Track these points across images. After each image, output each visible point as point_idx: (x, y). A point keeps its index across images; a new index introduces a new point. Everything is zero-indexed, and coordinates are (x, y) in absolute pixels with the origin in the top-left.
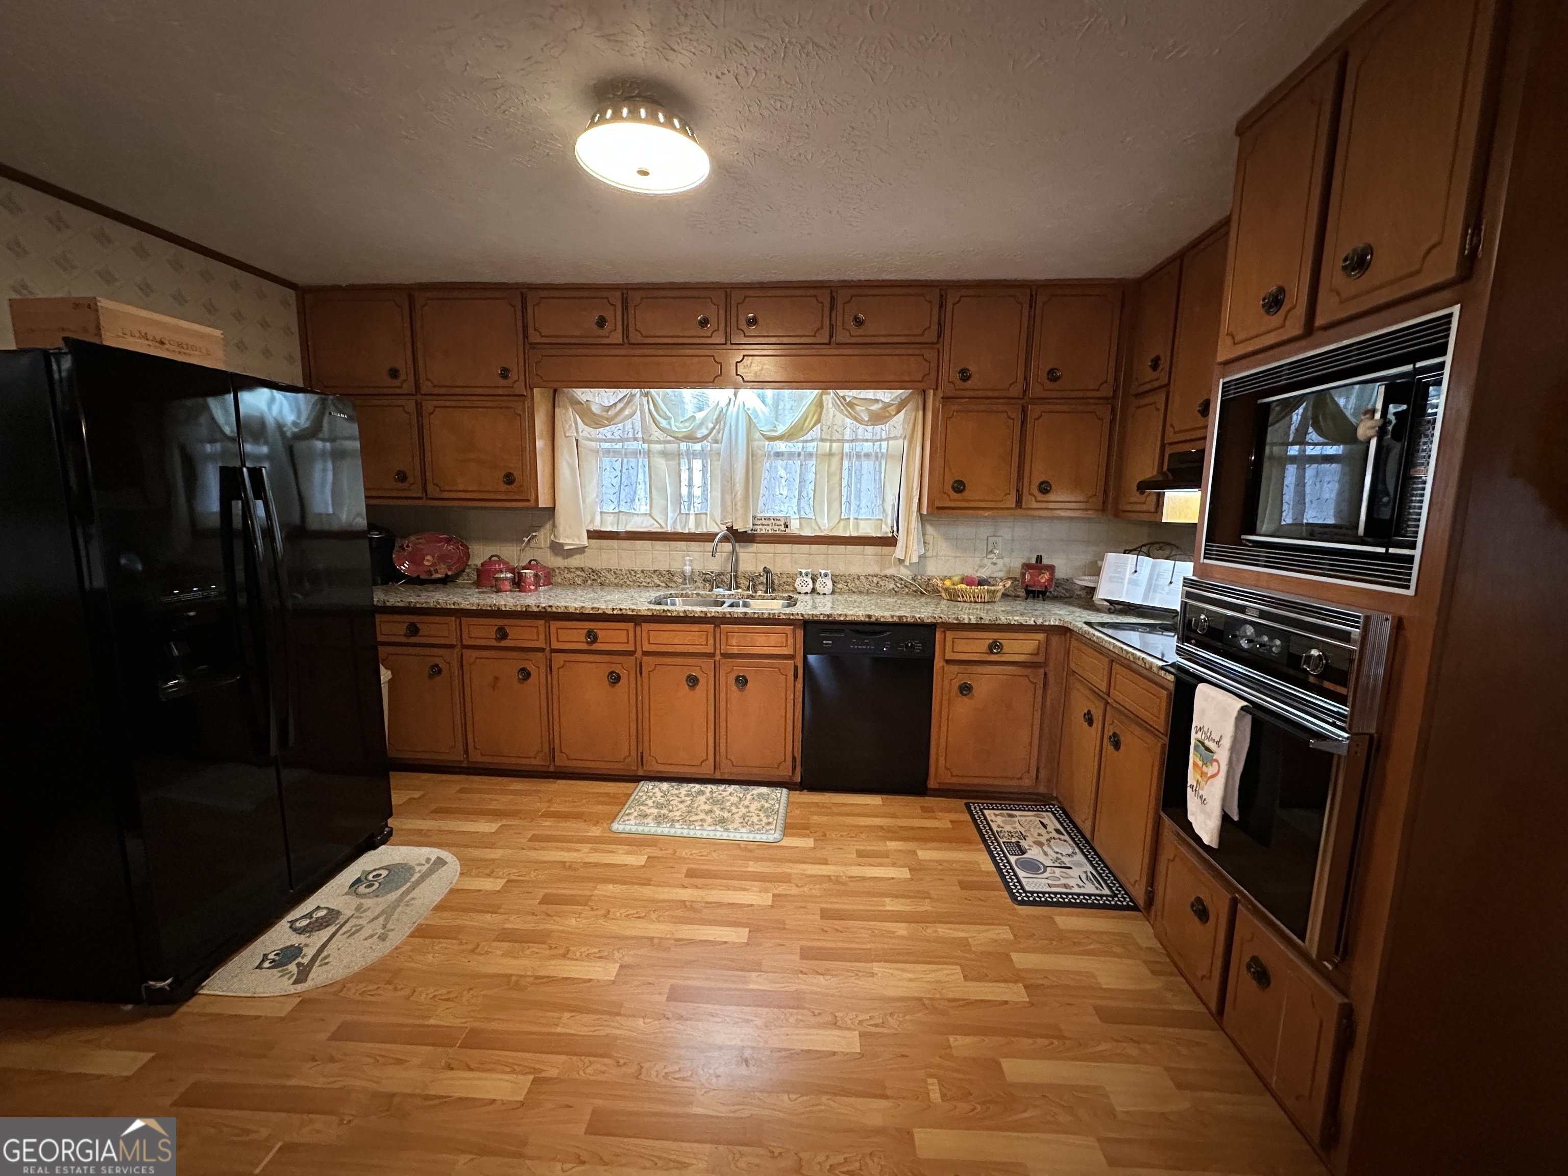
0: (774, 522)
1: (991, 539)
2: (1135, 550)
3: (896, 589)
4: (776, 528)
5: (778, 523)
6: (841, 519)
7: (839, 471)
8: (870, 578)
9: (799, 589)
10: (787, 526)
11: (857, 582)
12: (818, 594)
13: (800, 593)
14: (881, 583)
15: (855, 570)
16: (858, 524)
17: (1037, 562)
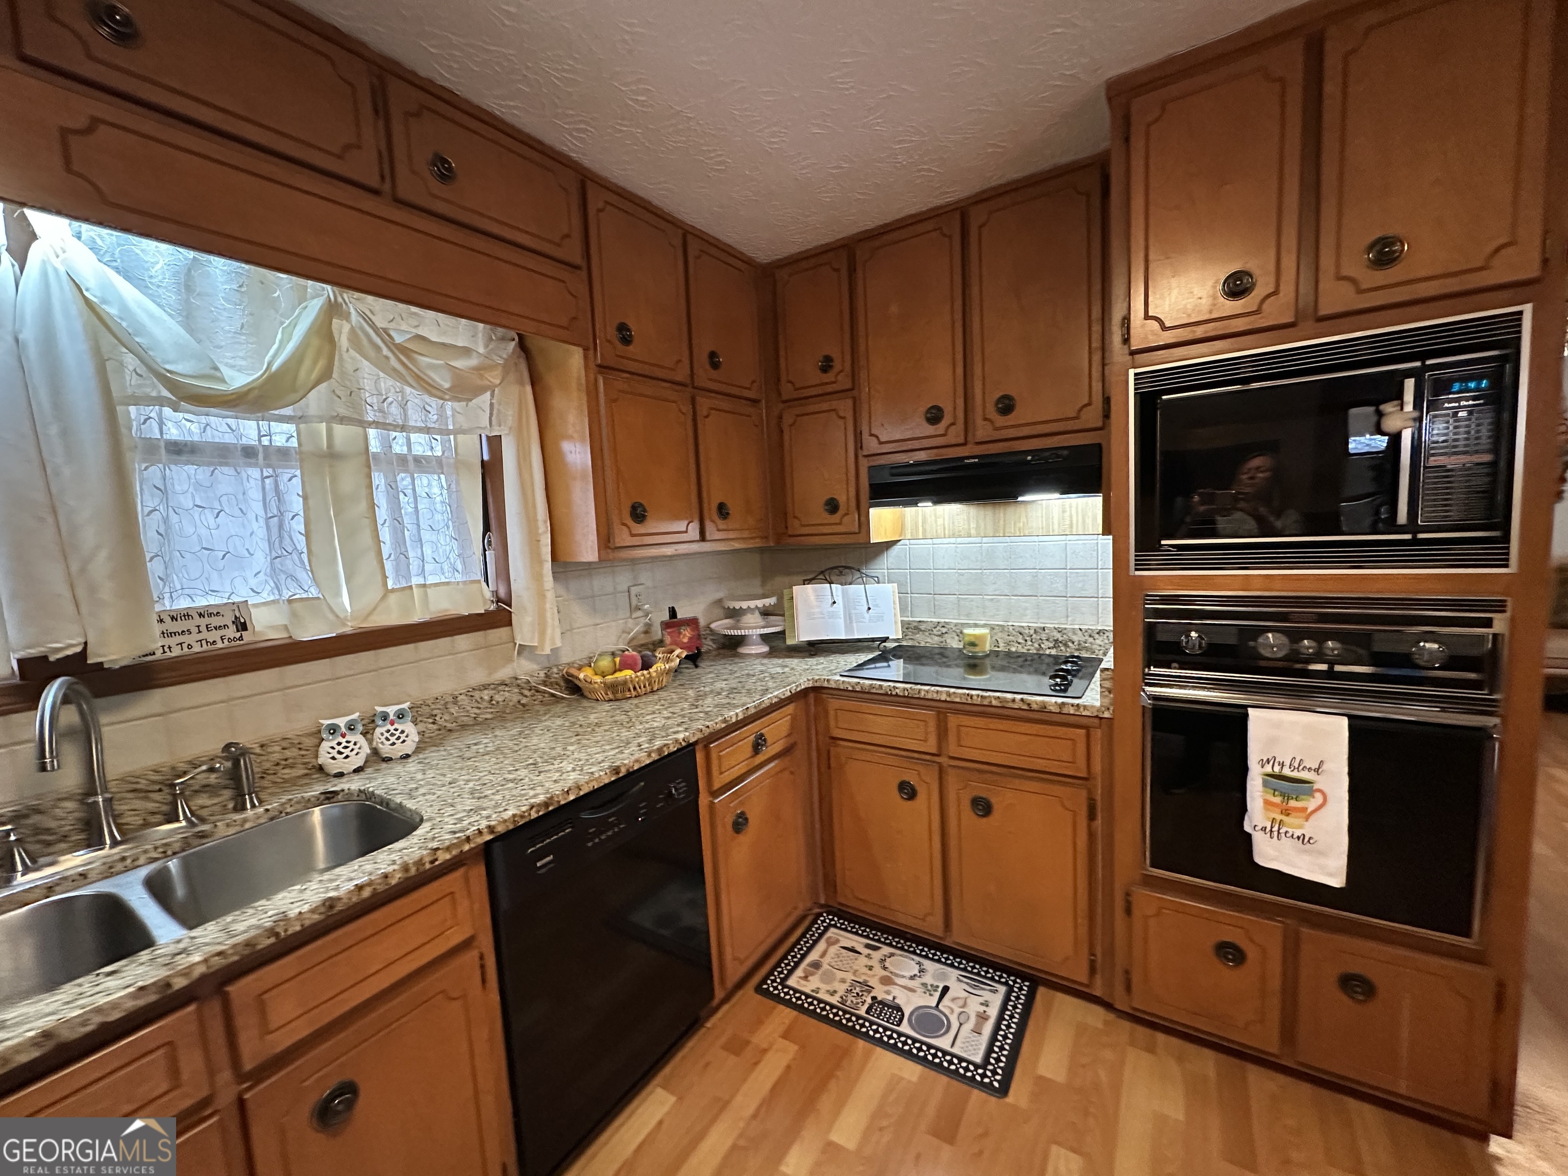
0: (203, 622)
1: (634, 590)
2: (814, 579)
3: (524, 701)
4: (214, 636)
5: (215, 621)
6: (387, 592)
7: (364, 492)
8: (477, 695)
9: (333, 767)
10: (243, 627)
11: (454, 709)
12: (388, 760)
13: (340, 775)
14: (498, 698)
15: (443, 686)
16: (426, 594)
17: (671, 618)
